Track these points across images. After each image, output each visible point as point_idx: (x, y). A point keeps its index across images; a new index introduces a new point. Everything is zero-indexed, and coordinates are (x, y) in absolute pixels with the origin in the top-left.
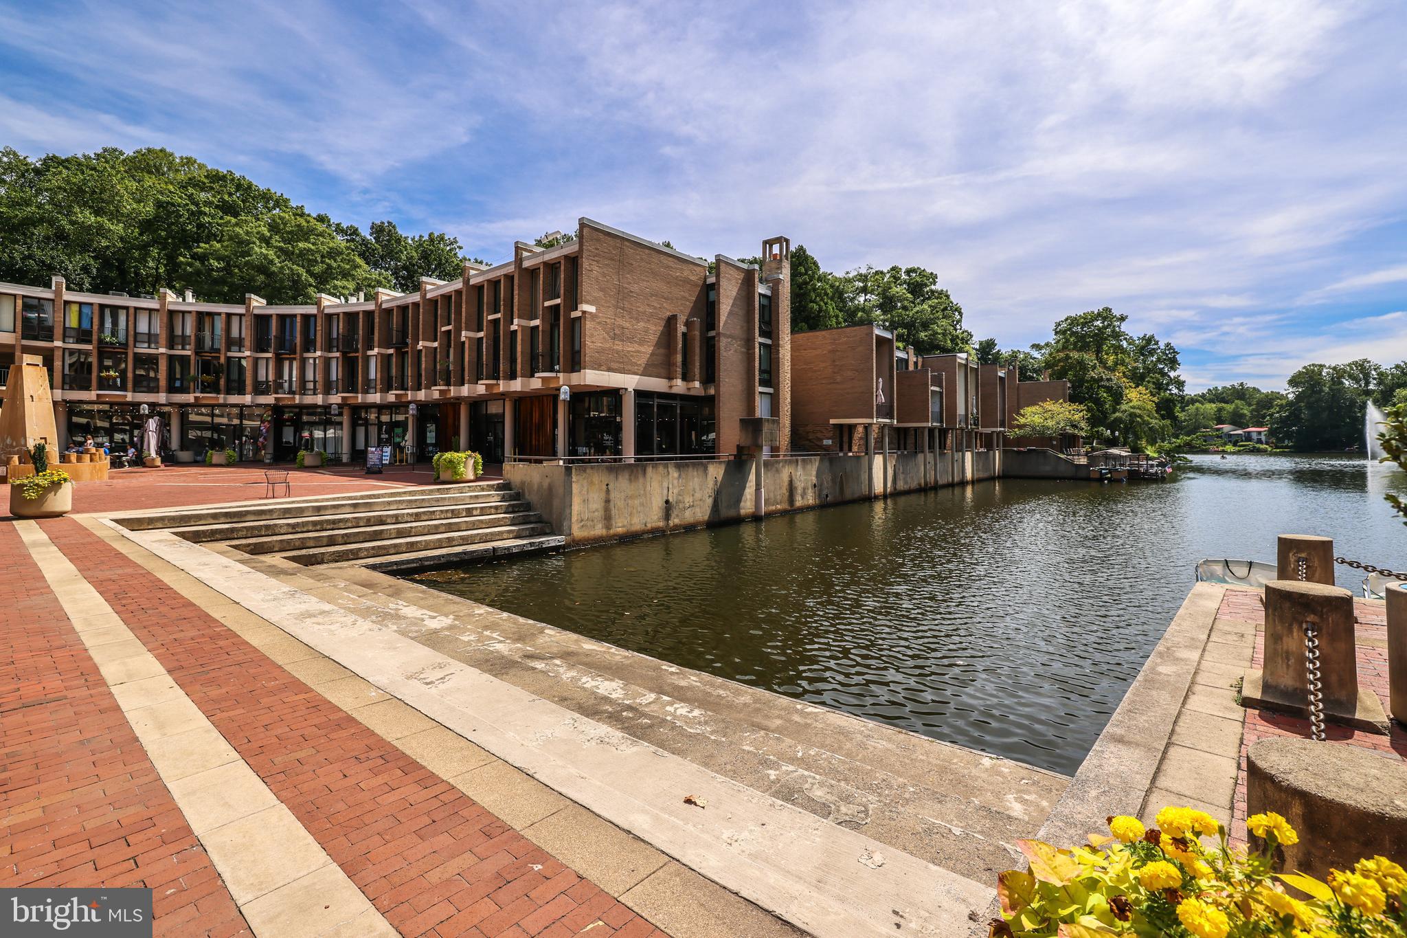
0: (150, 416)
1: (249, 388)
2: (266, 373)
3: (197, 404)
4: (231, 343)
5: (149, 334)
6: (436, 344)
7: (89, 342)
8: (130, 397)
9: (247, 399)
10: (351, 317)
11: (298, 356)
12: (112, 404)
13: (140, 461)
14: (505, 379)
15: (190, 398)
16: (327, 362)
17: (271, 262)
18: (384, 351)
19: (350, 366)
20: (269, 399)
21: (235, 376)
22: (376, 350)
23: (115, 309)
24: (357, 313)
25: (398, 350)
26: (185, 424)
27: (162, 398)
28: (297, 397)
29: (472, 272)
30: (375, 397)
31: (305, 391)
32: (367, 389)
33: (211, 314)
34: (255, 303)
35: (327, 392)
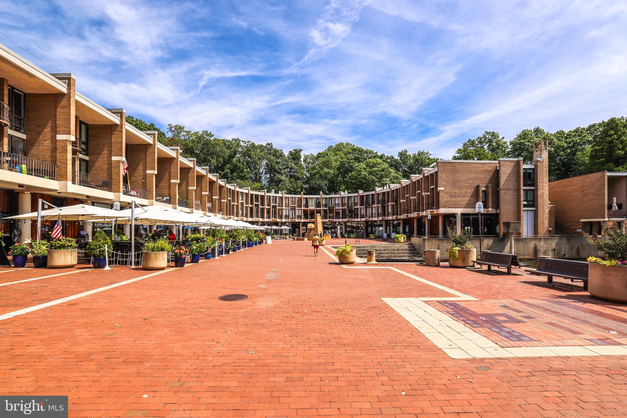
0: (338, 225)
1: (359, 217)
2: (363, 212)
3: (348, 222)
4: (356, 204)
5: (338, 204)
6: (405, 201)
7: (327, 207)
8: (335, 220)
9: (359, 220)
10: (384, 193)
11: (370, 206)
12: (331, 222)
13: (336, 237)
14: (422, 211)
15: (346, 220)
16: (378, 207)
17: (366, 176)
18: (392, 203)
19: (384, 208)
20: (364, 219)
21: (356, 213)
22: (390, 204)
23: (331, 198)
24: (385, 192)
25: (395, 203)
26: (346, 226)
27: (341, 220)
28: (371, 218)
29: (413, 178)
30: (390, 218)
31: (372, 217)
32: (388, 215)
33: (350, 197)
34: (360, 192)
35: (378, 217)
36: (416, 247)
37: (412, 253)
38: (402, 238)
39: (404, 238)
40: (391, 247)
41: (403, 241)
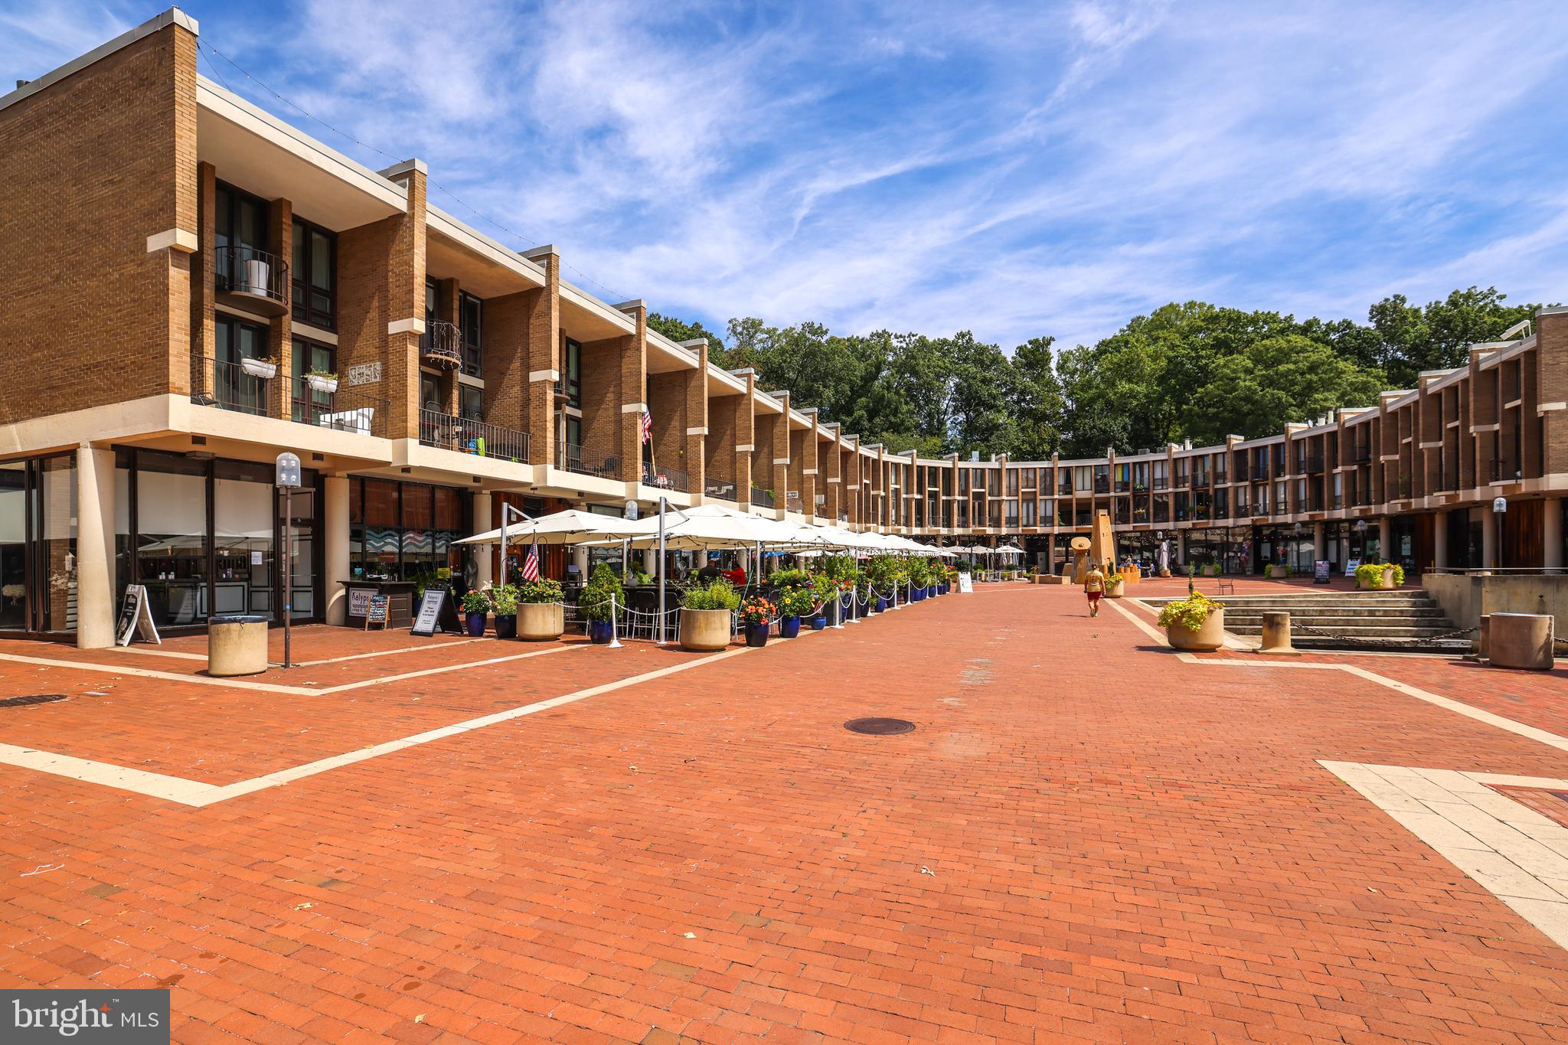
0: (1163, 540)
1: (1231, 513)
2: (1245, 499)
3: (1194, 529)
4: (1220, 477)
5: (1162, 479)
6: (1397, 457)
7: (1128, 490)
8: (1152, 526)
9: (1230, 522)
10: (1316, 440)
11: (1270, 481)
12: (1141, 532)
13: (1158, 573)
14: (1466, 487)
15: (1188, 524)
16: (1296, 483)
17: (1255, 392)
18: (1348, 468)
19: (1316, 483)
20: (1247, 521)
21: (1220, 504)
22: (1340, 469)
23: (1141, 464)
24: (1322, 435)
25: (1360, 466)
26: (1188, 544)
27: (1171, 525)
28: (1270, 517)
29: (1430, 381)
30: (1341, 513)
31: (1276, 512)
32: (1334, 504)
33: (1202, 457)
34: (1234, 442)
35: (1297, 510)
36: (1444, 605)
37: (1426, 623)
38: (1387, 574)
39: (1395, 576)
40: (1343, 602)
41: (1390, 585)
